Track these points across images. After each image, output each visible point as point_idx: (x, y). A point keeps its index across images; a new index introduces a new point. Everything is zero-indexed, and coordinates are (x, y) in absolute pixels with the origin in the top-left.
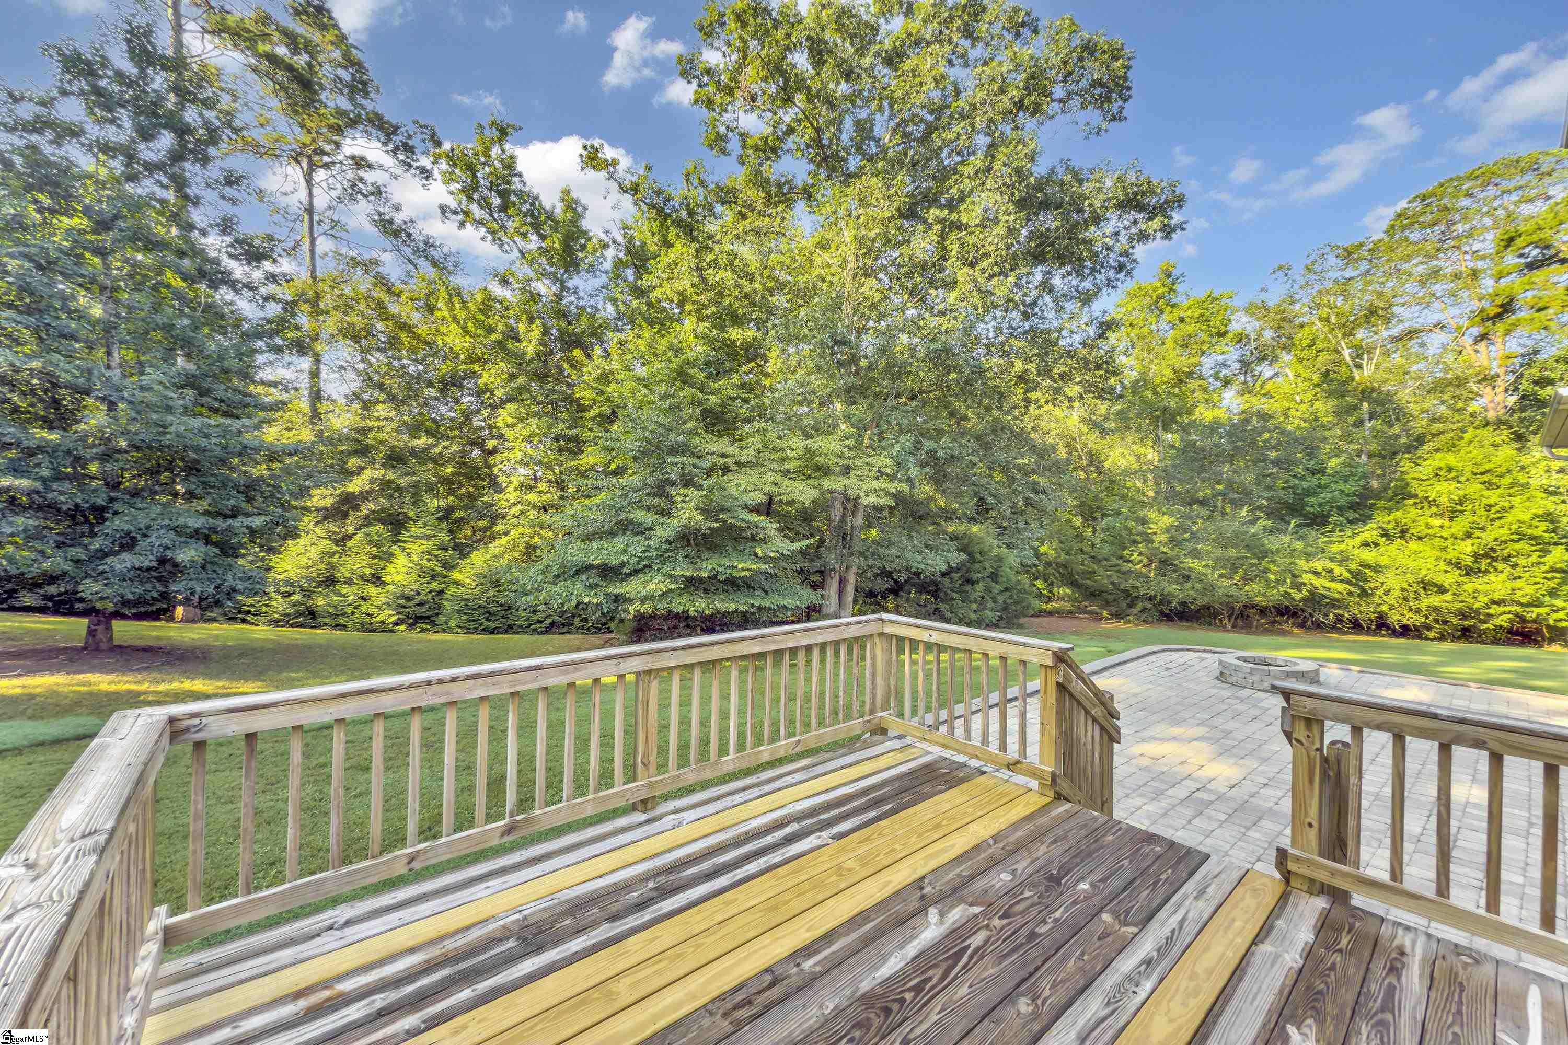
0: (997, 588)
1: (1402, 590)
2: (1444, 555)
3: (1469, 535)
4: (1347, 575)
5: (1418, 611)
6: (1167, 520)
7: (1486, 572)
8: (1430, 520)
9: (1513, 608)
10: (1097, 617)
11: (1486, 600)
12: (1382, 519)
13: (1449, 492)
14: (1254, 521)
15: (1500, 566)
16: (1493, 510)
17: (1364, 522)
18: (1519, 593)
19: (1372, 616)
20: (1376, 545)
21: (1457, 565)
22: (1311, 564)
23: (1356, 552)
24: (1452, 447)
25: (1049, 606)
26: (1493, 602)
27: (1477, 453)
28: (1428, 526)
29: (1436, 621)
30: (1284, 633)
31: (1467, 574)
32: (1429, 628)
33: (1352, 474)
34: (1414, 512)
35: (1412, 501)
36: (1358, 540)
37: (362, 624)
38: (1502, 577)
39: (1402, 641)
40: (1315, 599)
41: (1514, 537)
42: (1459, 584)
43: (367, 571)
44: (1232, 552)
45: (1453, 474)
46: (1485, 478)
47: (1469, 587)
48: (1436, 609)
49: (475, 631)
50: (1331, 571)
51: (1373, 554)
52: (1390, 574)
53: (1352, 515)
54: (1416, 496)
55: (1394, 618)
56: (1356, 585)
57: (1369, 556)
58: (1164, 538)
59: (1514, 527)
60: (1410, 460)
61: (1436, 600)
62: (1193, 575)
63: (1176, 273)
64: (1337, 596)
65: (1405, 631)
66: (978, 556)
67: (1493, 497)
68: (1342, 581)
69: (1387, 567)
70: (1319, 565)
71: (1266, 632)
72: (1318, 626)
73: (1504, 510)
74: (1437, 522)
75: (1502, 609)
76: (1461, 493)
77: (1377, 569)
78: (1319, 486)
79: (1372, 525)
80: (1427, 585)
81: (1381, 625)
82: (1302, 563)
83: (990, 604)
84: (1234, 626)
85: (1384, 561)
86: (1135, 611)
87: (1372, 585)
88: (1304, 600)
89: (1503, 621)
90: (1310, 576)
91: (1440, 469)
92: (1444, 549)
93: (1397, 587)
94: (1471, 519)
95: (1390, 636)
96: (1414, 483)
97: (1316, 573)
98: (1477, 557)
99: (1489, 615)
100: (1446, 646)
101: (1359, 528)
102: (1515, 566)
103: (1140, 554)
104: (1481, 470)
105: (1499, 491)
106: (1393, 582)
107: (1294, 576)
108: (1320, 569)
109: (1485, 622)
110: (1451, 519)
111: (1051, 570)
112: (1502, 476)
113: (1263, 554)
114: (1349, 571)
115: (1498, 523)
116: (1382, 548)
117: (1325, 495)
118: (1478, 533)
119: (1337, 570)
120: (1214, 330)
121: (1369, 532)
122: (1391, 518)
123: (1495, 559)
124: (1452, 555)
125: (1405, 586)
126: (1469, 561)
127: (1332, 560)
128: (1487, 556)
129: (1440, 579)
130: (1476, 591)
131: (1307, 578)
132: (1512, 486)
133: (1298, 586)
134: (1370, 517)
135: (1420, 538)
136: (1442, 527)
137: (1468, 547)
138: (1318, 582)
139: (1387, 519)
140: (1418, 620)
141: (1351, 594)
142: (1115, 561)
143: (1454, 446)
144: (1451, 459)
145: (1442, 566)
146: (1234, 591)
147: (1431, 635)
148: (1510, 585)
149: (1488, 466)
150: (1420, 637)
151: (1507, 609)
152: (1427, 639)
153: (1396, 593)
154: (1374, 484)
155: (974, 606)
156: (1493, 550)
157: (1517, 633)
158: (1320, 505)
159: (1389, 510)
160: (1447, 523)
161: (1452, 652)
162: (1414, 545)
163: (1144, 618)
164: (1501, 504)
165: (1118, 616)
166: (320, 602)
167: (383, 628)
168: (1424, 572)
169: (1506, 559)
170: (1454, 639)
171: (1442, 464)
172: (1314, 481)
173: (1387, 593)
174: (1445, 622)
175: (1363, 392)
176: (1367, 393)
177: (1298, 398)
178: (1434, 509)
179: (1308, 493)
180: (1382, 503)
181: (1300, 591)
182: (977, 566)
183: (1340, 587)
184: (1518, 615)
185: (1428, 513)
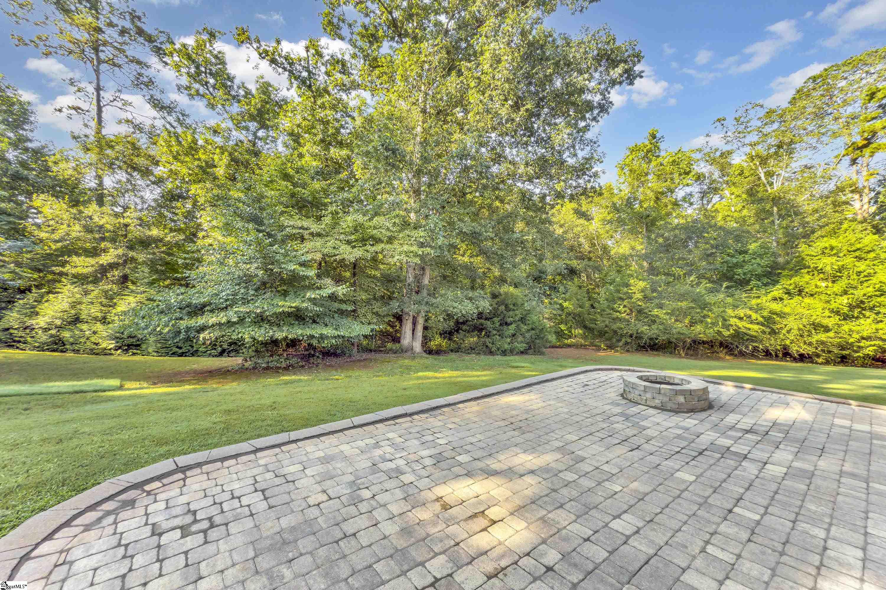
0: (524, 328)
1: (799, 329)
2: (828, 306)
3: (845, 293)
4: (761, 319)
5: (810, 344)
6: (642, 284)
7: (857, 318)
8: (819, 283)
9: (877, 342)
10: (599, 348)
11: (858, 336)
12: (786, 283)
13: (832, 264)
14: (698, 284)
15: (867, 314)
16: (862, 275)
17: (774, 285)
18: (881, 332)
19: (779, 347)
20: (781, 299)
21: (838, 313)
22: (736, 312)
23: (768, 304)
24: (834, 233)
25: (569, 341)
26: (863, 338)
27: (852, 237)
28: (816, 286)
29: (823, 351)
30: (718, 359)
31: (845, 319)
32: (818, 356)
33: (766, 253)
34: (807, 277)
35: (806, 270)
36: (770, 296)
37: (92, 350)
38: (869, 321)
39: (799, 365)
40: (738, 335)
41: (877, 293)
42: (839, 326)
43: (99, 315)
44: (684, 304)
45: (835, 251)
46: (857, 253)
47: (846, 328)
48: (823, 343)
49: (167, 354)
50: (750, 317)
51: (780, 305)
52: (791, 319)
53: (765, 280)
54: (809, 267)
55: (794, 349)
56: (768, 327)
57: (776, 307)
58: (639, 296)
59: (877, 286)
60: (805, 243)
61: (822, 336)
62: (658, 321)
63: (658, 135)
64: (754, 334)
65: (802, 358)
66: (511, 306)
67: (862, 266)
68: (758, 324)
69: (789, 314)
70: (741, 312)
71: (709, 358)
72: (742, 354)
73: (869, 275)
74: (823, 284)
75: (869, 343)
76: (840, 263)
77: (782, 315)
78: (744, 261)
79: (779, 286)
80: (817, 327)
81: (786, 354)
82: (730, 312)
83: (520, 339)
84: (687, 354)
85: (787, 310)
86: (621, 344)
87: (779, 326)
88: (733, 336)
89: (870, 351)
90: (736, 320)
91: (826, 248)
92: (828, 302)
93: (796, 328)
94: (846, 281)
95: (791, 361)
96: (808, 258)
97: (741, 319)
98: (851, 307)
99: (859, 347)
100: (830, 368)
101: (770, 288)
102: (878, 313)
103: (625, 306)
104: (854, 248)
105: (867, 262)
106: (792, 323)
107: (725, 320)
108: (742, 315)
109: (856, 352)
110: (833, 282)
111: (570, 318)
112: (869, 252)
113: (704, 306)
114: (763, 317)
115: (866, 284)
116: (786, 302)
117: (748, 267)
118: (852, 291)
119: (754, 316)
120: (682, 171)
121: (777, 291)
122: (792, 281)
123: (864, 309)
124: (833, 306)
125: (801, 326)
126: (846, 310)
127: (751, 309)
128: (858, 306)
129: (826, 322)
130: (850, 330)
131: (733, 321)
132: (875, 258)
133: (727, 327)
134: (778, 282)
135: (812, 295)
136: (827, 287)
137: (845, 300)
138: (740, 324)
139: (789, 282)
140: (810, 350)
141: (764, 332)
142: (608, 311)
143: (835, 233)
144: (834, 242)
145: (827, 313)
146: (685, 331)
147: (820, 360)
148: (874, 326)
149: (858, 246)
150: (812, 362)
151: (873, 343)
152: (817, 363)
153: (795, 332)
154: (781, 260)
155: (509, 340)
156: (862, 302)
157: (878, 360)
158: (745, 274)
159: (791, 277)
160: (830, 284)
161: (833, 372)
162: (807, 300)
163: (627, 348)
164: (868, 271)
165: (611, 347)
166: (66, 334)
167: (105, 352)
168: (814, 317)
169: (872, 309)
170: (835, 363)
171: (827, 245)
172: (741, 258)
173: (789, 332)
174: (829, 352)
175: (773, 199)
176: (776, 200)
177: (733, 209)
178: (822, 276)
179: (737, 265)
180: (785, 273)
181: (729, 330)
182: (511, 313)
183: (756, 327)
184: (880, 347)
185: (817, 278)
